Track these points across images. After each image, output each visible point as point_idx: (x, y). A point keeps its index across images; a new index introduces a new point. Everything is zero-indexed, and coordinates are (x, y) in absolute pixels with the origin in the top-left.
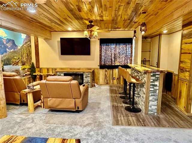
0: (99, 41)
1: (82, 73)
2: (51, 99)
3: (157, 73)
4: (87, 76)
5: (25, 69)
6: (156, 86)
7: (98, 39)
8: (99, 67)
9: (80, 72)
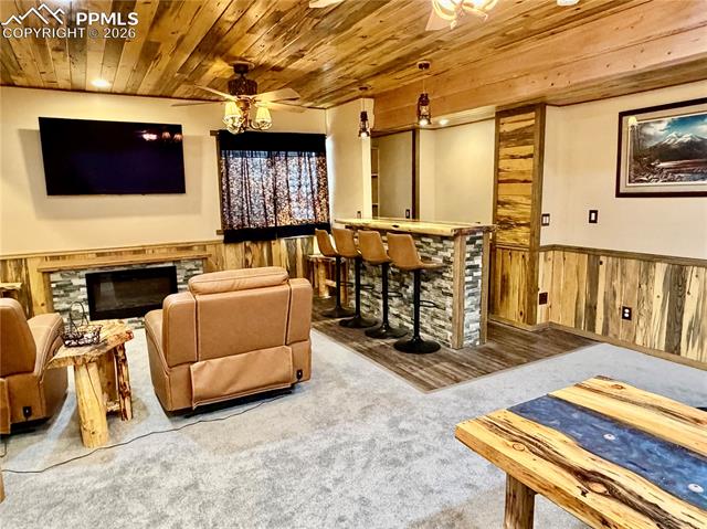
0: (214, 138)
1: (171, 265)
2: (205, 365)
3: (478, 235)
4: (189, 273)
6: (475, 268)
7: (212, 133)
8: (222, 237)
9: (162, 263)
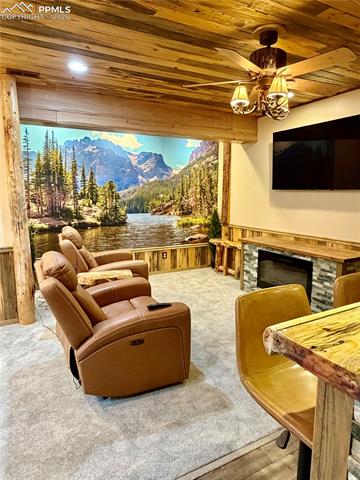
1: (309, 259)
4: (323, 273)
5: (192, 224)
9: (304, 255)
